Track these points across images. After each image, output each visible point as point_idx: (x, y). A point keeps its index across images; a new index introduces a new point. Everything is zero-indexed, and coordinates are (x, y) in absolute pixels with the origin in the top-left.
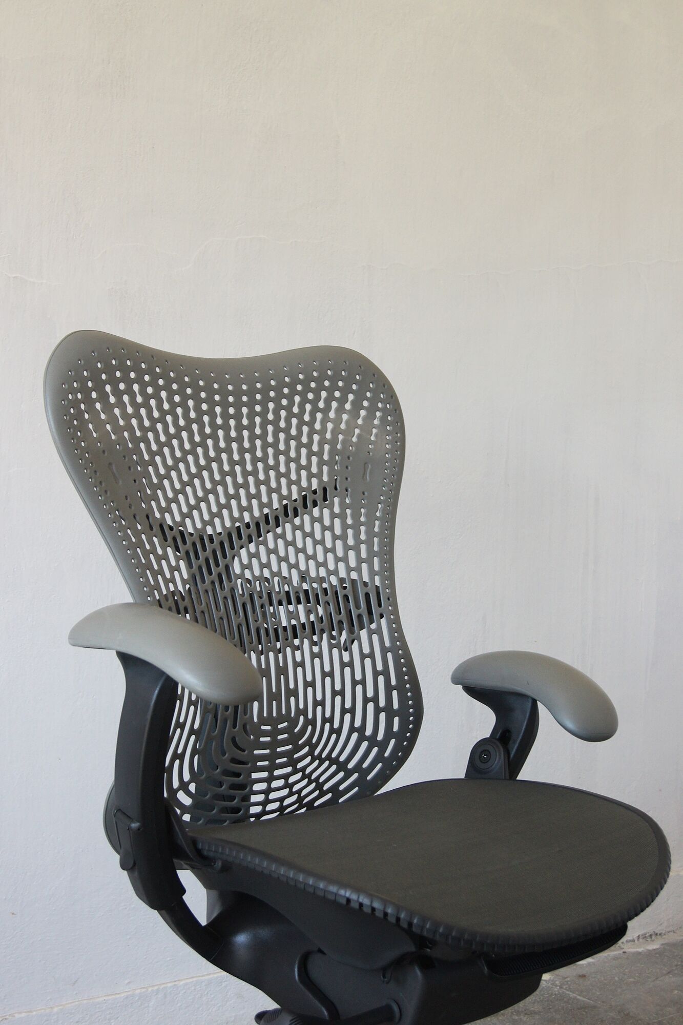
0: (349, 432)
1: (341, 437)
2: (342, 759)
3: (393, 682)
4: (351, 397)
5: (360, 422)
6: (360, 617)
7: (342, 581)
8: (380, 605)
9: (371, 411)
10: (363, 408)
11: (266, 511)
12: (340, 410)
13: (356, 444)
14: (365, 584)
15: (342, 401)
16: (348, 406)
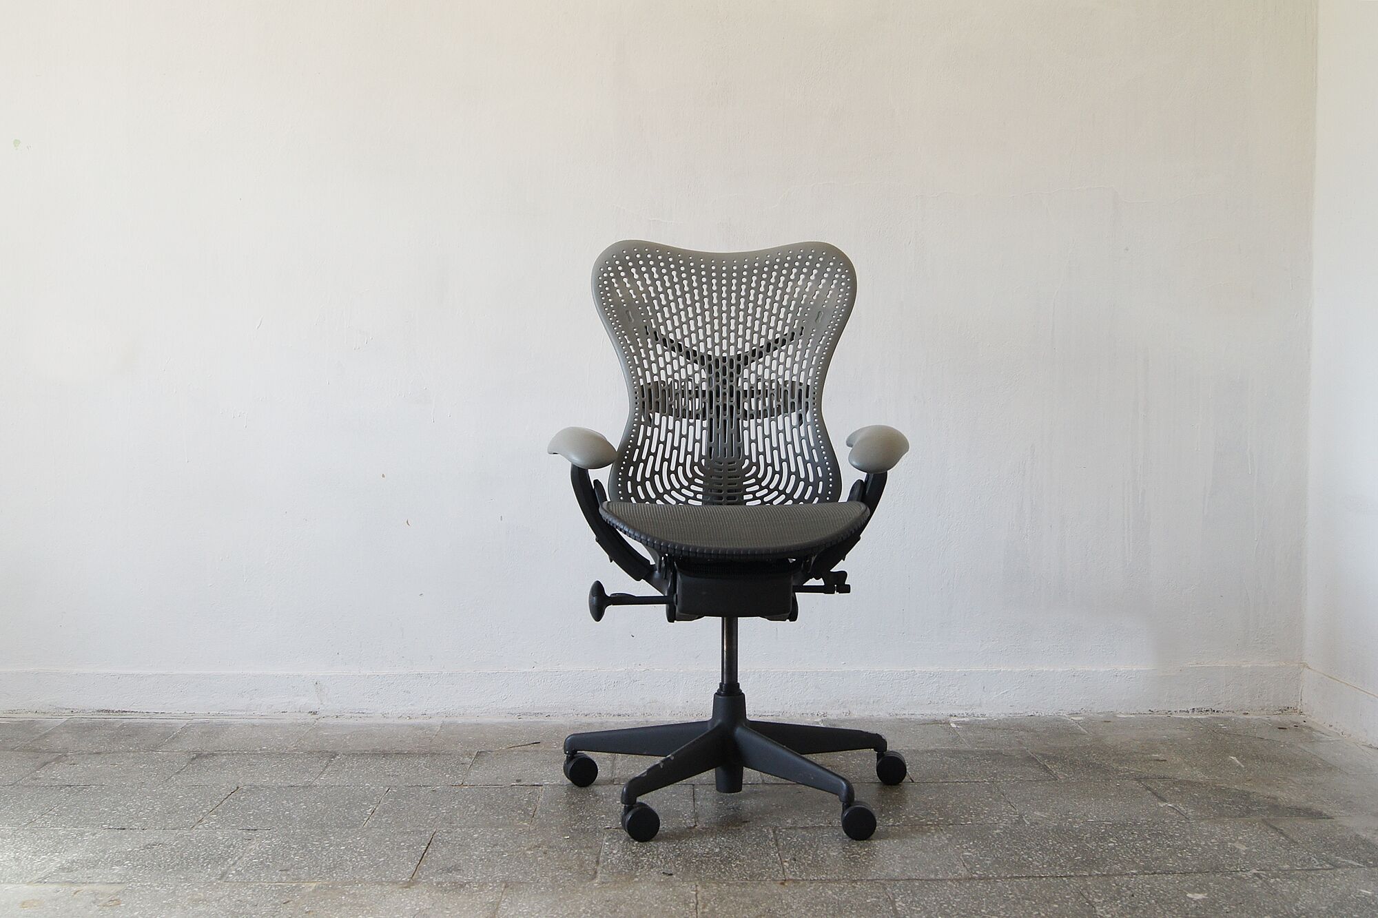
0: (812, 293)
1: (805, 296)
2: (788, 491)
3: (812, 444)
4: (815, 272)
5: (820, 287)
6: (793, 403)
7: (785, 383)
8: (807, 397)
9: (830, 280)
10: (824, 278)
11: (725, 355)
12: (807, 279)
13: (815, 301)
14: (801, 384)
15: (810, 273)
16: (812, 277)
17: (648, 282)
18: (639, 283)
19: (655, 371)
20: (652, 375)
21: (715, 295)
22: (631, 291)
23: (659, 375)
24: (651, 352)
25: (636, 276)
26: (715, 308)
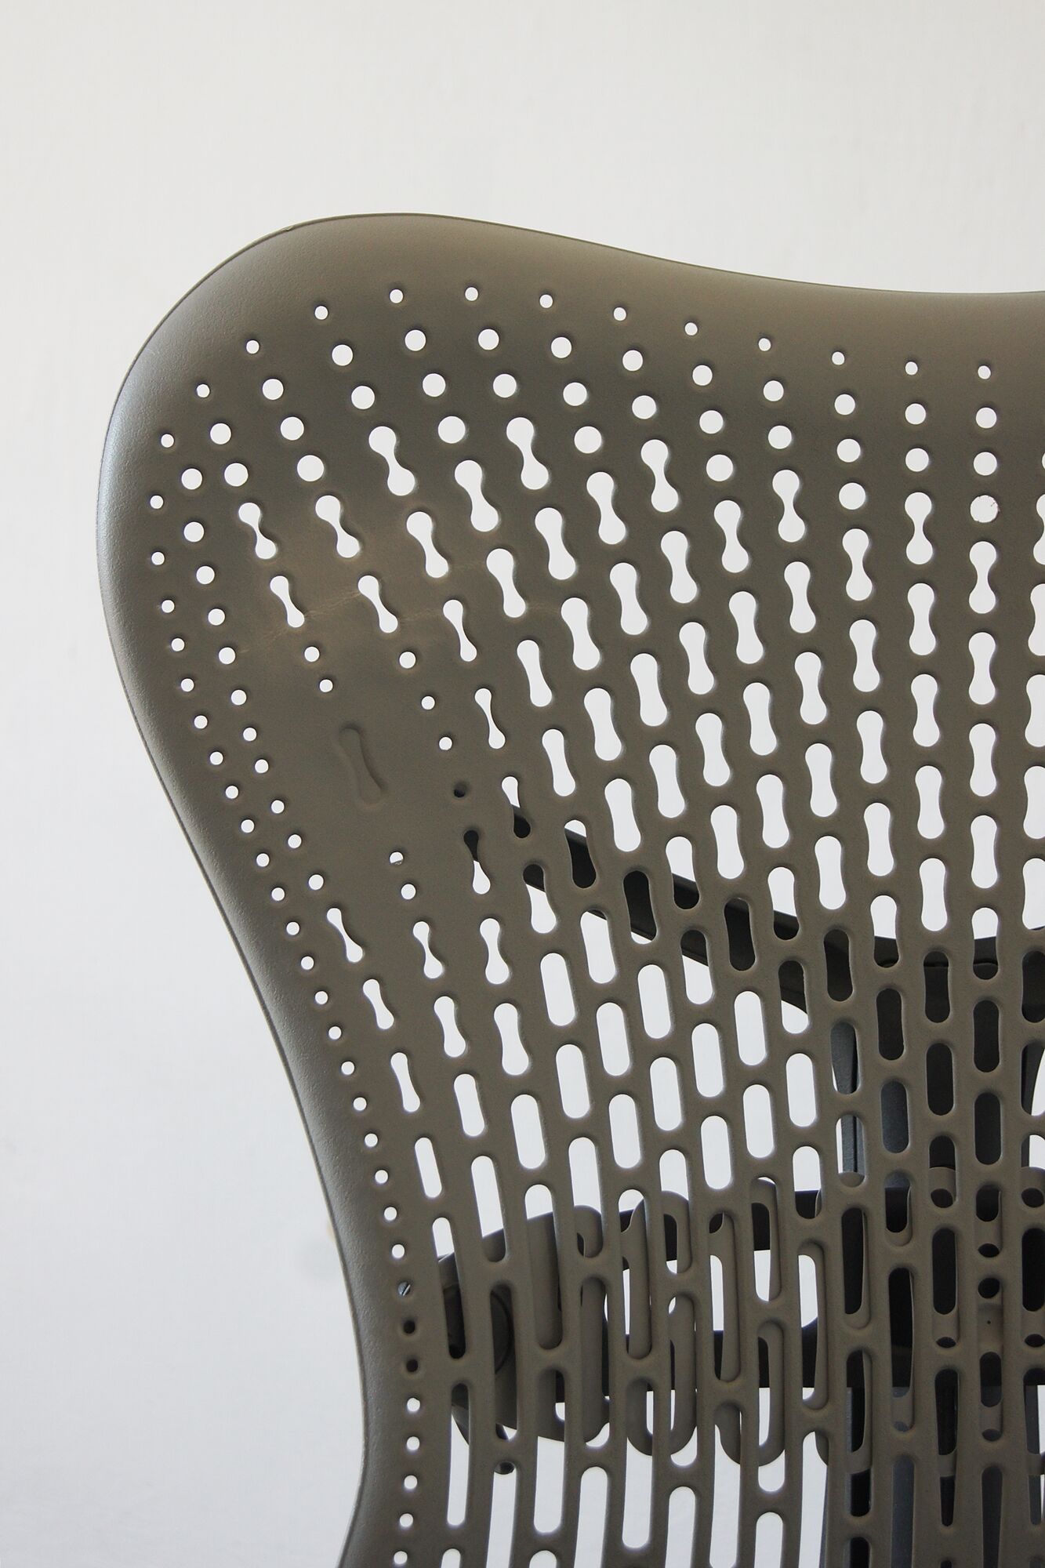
17: (485, 517)
18: (420, 526)
19: (532, 1152)
20: (514, 1183)
21: (921, 599)
22: (369, 587)
23: (556, 1175)
24: (506, 1018)
25: (401, 482)
26: (924, 690)
